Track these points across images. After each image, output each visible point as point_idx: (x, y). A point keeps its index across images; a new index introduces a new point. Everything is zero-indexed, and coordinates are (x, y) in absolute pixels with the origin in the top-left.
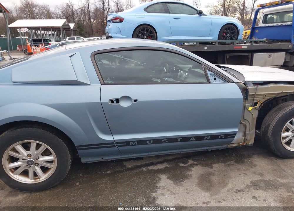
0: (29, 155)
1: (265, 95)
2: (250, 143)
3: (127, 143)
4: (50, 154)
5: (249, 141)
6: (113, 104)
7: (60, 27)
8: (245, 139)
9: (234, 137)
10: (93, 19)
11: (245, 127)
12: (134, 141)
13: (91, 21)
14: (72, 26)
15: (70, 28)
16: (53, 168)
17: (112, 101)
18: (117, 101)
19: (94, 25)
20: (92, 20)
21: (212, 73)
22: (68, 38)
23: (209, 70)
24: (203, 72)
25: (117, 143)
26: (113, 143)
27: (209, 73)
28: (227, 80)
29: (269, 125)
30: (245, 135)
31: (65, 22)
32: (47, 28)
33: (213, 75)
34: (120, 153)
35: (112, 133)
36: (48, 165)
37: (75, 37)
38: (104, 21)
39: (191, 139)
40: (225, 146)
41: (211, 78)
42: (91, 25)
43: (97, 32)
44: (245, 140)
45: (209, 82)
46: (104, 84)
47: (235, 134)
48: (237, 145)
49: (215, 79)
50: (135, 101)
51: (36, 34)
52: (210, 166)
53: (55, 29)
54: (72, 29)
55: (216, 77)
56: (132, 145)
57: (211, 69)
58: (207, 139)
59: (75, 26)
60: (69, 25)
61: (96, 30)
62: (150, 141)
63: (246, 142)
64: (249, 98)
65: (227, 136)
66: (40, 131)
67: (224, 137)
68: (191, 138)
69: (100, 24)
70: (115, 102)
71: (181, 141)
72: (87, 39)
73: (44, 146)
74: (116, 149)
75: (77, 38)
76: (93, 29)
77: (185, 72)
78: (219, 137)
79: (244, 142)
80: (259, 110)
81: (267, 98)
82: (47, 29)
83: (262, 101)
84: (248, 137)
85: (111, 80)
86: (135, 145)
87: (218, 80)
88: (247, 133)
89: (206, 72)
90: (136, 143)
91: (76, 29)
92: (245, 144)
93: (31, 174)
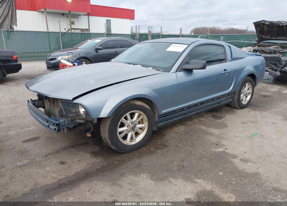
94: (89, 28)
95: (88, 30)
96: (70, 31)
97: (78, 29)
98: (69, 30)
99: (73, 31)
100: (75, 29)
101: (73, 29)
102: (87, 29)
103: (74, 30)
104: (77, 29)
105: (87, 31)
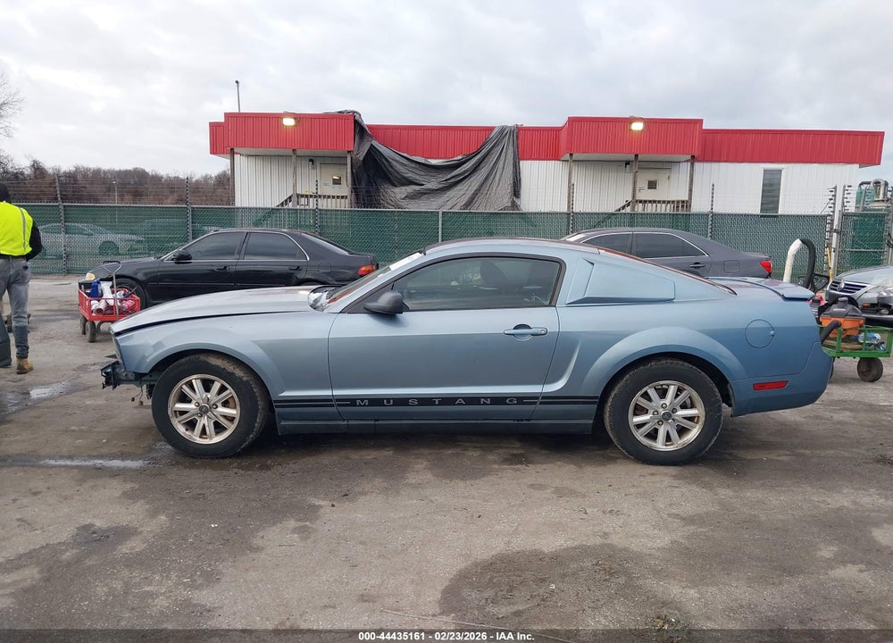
94: (690, 198)
95: (686, 204)
96: (628, 210)
97: (655, 202)
98: (628, 205)
99: (639, 208)
100: (645, 201)
101: (641, 202)
102: (683, 202)
103: (641, 205)
104: (650, 202)
105: (683, 206)
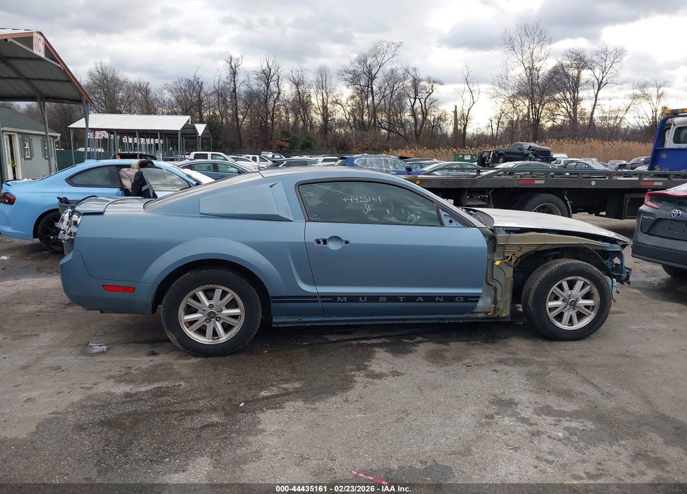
0: (211, 306)
1: (520, 247)
2: (504, 315)
3: (333, 298)
4: (236, 306)
5: (502, 310)
6: (319, 245)
7: (178, 131)
8: (495, 307)
9: (477, 301)
10: (242, 113)
11: (495, 289)
12: (342, 296)
13: (238, 119)
14: (200, 128)
15: (196, 132)
16: (238, 326)
17: (318, 242)
18: (325, 242)
19: (244, 127)
20: (240, 117)
21: (446, 213)
22: (193, 154)
23: (442, 210)
24: (435, 213)
25: (321, 297)
26: (316, 297)
27: (443, 213)
28: (467, 224)
29: (530, 290)
30: (495, 302)
31: (188, 121)
32: (148, 132)
33: (448, 216)
34: (325, 312)
35: (315, 284)
36: (232, 321)
37: (209, 154)
38: (267, 119)
39: (418, 299)
40: (467, 315)
41: (446, 220)
42: (239, 128)
43: (251, 142)
44: (496, 309)
45: (442, 224)
46: (310, 221)
47: (478, 297)
48: (484, 316)
49: (451, 222)
50: (347, 242)
51: (122, 143)
52: (446, 343)
53: (165, 134)
54: (200, 135)
55: (452, 219)
56: (340, 302)
57: (445, 209)
58: (439, 301)
59: (206, 129)
60: (194, 128)
61: (249, 138)
62: (363, 297)
63: (498, 313)
64: (499, 250)
65: (467, 298)
66: (229, 274)
67: (462, 300)
68: (417, 297)
69: (257, 126)
70: (322, 243)
71: (404, 301)
72: (233, 158)
73: (231, 294)
74: (319, 305)
75: (212, 154)
76: (242, 137)
77: (417, 215)
78: (456, 299)
79: (495, 312)
80: (514, 268)
81: (525, 250)
82: (147, 134)
83: (519, 255)
84: (501, 306)
85: (317, 217)
86: (344, 302)
87: (455, 223)
88: (498, 299)
89: (438, 212)
90: (345, 299)
91: (207, 136)
92: (496, 315)
93: (209, 331)
